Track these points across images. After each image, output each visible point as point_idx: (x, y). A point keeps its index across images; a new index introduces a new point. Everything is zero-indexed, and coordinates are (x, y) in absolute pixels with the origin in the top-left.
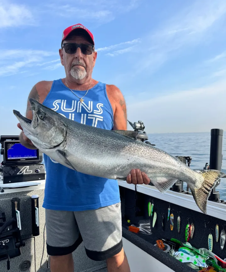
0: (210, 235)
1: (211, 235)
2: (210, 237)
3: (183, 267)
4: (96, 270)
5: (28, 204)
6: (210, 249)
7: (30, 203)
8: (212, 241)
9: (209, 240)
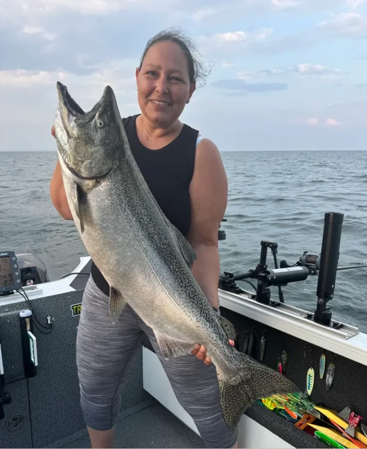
0: (310, 369)
1: (313, 370)
2: (311, 372)
3: (272, 419)
4: (129, 415)
5: (15, 326)
6: (309, 389)
7: (18, 324)
8: (313, 378)
9: (308, 376)
